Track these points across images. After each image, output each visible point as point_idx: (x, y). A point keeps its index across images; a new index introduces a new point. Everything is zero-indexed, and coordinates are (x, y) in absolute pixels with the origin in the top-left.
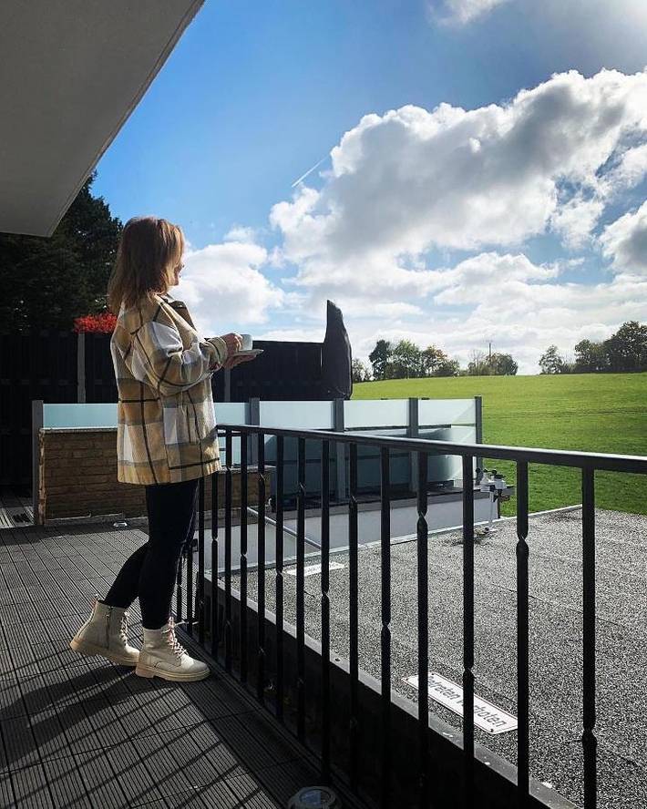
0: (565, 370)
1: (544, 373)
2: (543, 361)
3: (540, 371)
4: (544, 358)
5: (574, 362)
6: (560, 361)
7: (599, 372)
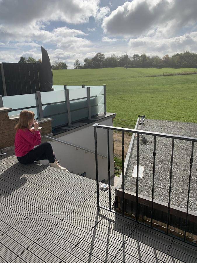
0: (81, 68)
1: (75, 69)
2: (75, 65)
3: (74, 68)
4: (75, 64)
5: (83, 65)
6: (80, 65)
7: (91, 68)
